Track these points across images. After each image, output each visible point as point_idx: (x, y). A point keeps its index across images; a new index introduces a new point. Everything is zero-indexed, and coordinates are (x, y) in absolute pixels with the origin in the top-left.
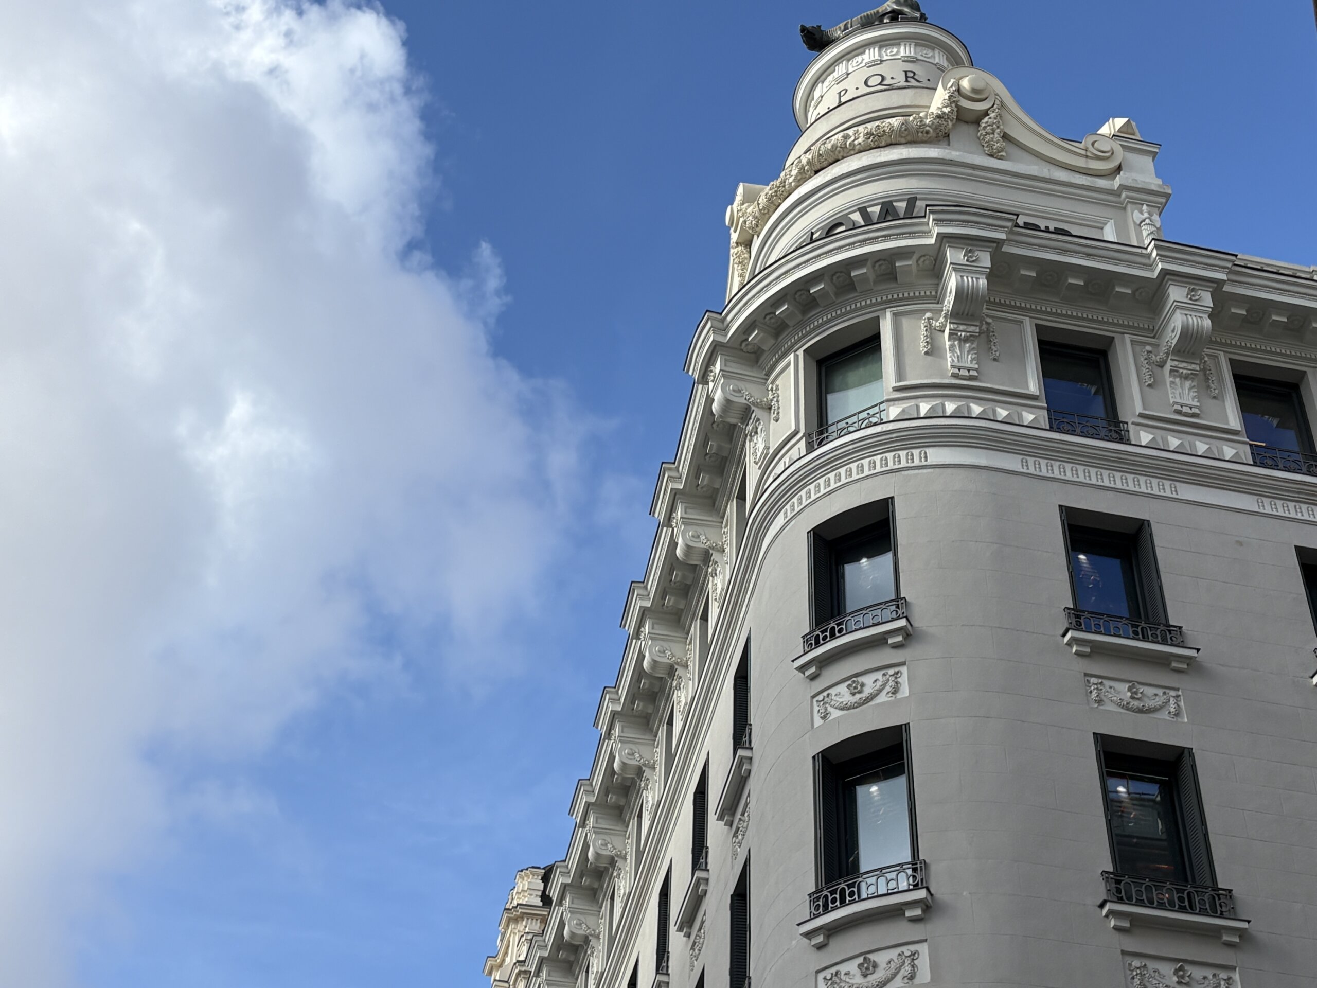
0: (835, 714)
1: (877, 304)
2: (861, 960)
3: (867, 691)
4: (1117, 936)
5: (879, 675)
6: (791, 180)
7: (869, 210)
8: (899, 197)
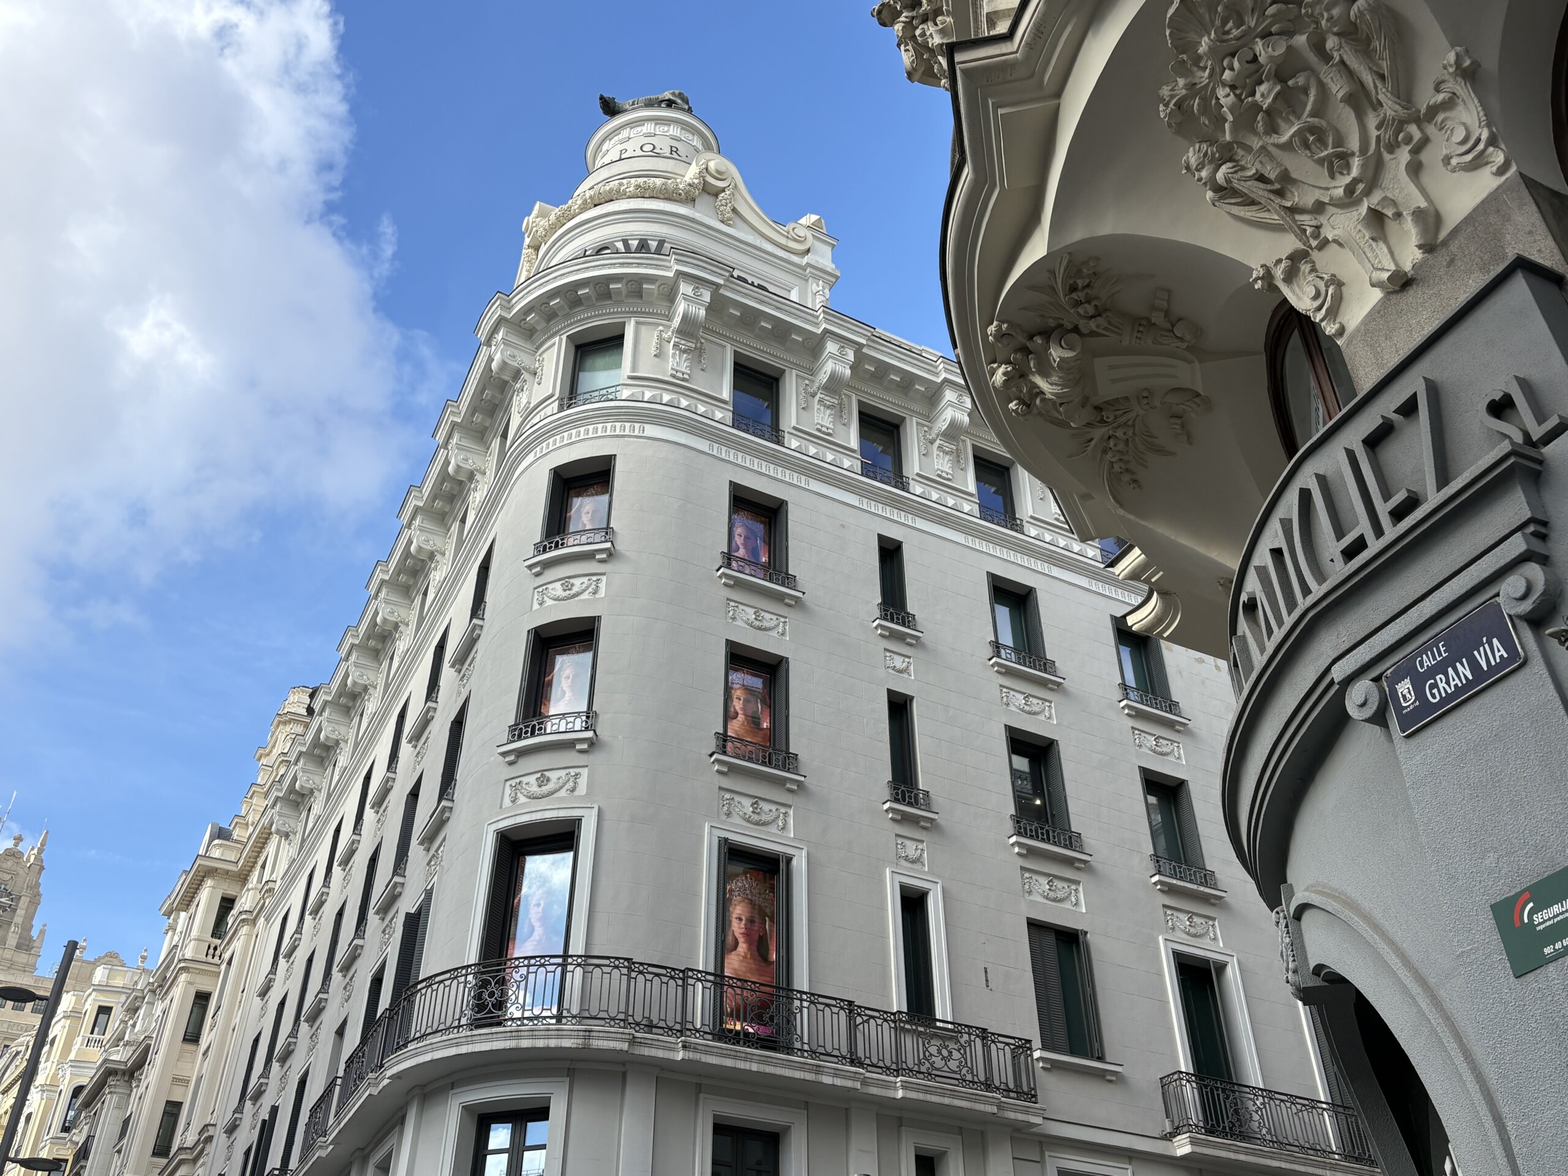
0: (549, 602)
1: (625, 312)
2: (539, 775)
3: (575, 590)
4: (717, 776)
5: (585, 579)
6: (576, 207)
7: (630, 242)
8: (654, 237)
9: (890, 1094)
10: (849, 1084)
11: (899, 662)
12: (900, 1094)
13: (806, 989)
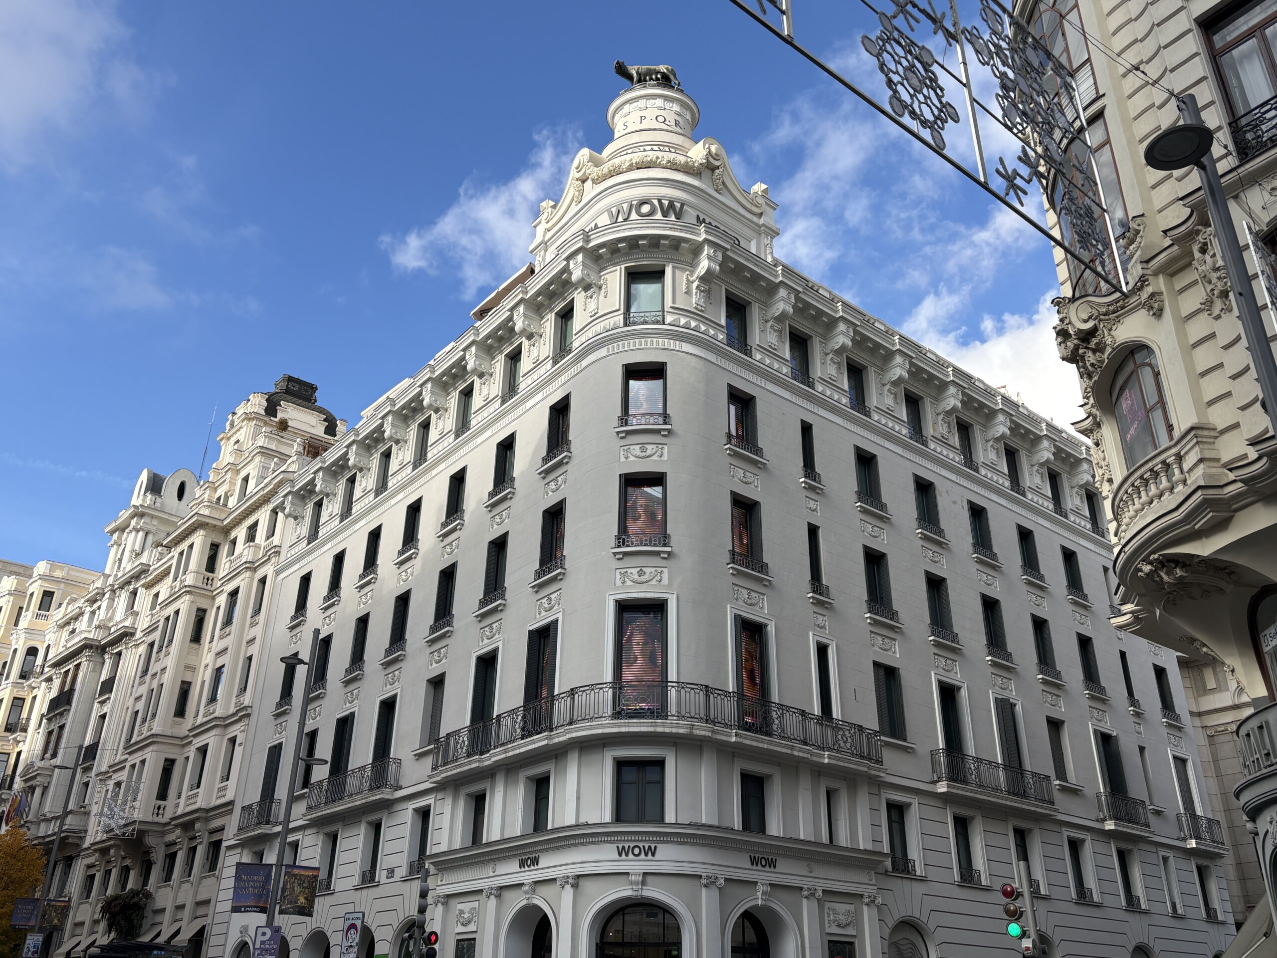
0: (632, 458)
2: (639, 569)
3: (649, 453)
4: (731, 577)
5: (654, 446)
8: (678, 200)
9: (821, 760)
10: (805, 755)
11: (812, 504)
12: (826, 761)
13: (777, 702)
